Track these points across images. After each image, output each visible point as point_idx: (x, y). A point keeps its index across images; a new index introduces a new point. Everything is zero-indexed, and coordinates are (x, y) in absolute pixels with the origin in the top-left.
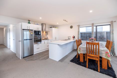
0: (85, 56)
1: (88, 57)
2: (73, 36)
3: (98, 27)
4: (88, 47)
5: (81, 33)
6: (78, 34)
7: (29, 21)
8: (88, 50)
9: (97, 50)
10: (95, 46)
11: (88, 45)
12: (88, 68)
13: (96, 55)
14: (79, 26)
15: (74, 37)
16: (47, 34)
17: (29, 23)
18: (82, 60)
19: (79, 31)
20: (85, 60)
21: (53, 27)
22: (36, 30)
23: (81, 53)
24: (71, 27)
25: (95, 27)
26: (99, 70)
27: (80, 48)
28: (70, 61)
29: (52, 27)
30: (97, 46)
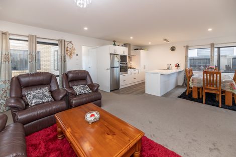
0: (200, 91)
1: (206, 91)
2: (176, 63)
3: (221, 49)
4: (205, 77)
5: (191, 59)
6: (186, 61)
7: (114, 41)
8: (205, 82)
9: (218, 82)
10: (215, 75)
11: (205, 74)
12: (205, 104)
13: (217, 87)
14: (187, 48)
15: (178, 66)
16: (131, 60)
17: (114, 45)
18: (195, 95)
19: (186, 56)
20: (201, 97)
21: (141, 49)
22: (122, 54)
23: (194, 87)
24: (173, 49)
25: (216, 50)
26: (220, 106)
27: (192, 80)
28: (178, 97)
29: (138, 49)
30: (218, 75)
